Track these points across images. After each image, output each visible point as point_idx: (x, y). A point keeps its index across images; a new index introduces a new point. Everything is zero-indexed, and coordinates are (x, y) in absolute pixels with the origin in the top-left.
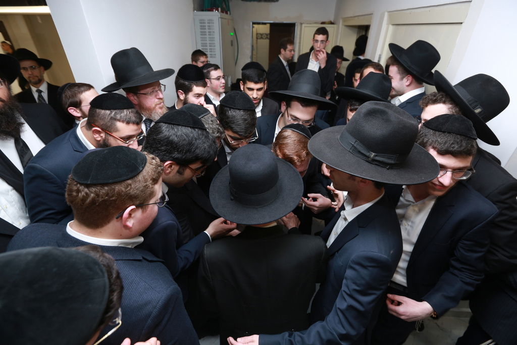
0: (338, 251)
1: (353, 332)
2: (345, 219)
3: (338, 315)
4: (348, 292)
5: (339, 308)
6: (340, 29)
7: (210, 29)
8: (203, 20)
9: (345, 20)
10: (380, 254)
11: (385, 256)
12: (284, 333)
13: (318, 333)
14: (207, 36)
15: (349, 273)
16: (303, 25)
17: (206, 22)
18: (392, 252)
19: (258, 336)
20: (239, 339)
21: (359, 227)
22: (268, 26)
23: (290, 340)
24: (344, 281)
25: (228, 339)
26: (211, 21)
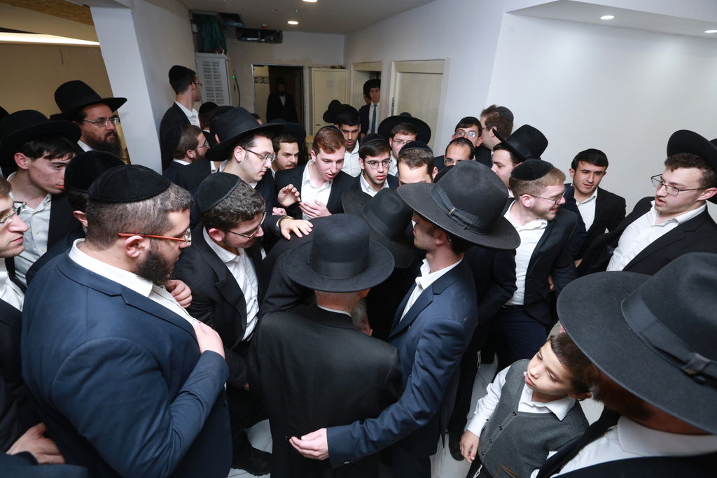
0: (411, 324)
1: (428, 410)
2: (420, 287)
3: (413, 392)
4: (422, 364)
5: (414, 384)
6: (352, 75)
7: (215, 72)
8: (207, 62)
9: (356, 65)
10: (454, 322)
11: (458, 324)
12: (354, 423)
13: (393, 415)
14: (213, 80)
15: (422, 343)
16: (313, 69)
17: (211, 64)
18: (465, 319)
19: (325, 429)
20: (303, 437)
21: (434, 294)
22: (266, 68)
23: (362, 427)
24: (417, 353)
25: (290, 440)
26: (216, 64)
